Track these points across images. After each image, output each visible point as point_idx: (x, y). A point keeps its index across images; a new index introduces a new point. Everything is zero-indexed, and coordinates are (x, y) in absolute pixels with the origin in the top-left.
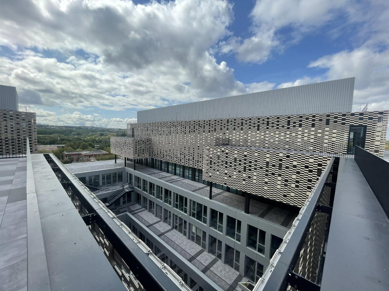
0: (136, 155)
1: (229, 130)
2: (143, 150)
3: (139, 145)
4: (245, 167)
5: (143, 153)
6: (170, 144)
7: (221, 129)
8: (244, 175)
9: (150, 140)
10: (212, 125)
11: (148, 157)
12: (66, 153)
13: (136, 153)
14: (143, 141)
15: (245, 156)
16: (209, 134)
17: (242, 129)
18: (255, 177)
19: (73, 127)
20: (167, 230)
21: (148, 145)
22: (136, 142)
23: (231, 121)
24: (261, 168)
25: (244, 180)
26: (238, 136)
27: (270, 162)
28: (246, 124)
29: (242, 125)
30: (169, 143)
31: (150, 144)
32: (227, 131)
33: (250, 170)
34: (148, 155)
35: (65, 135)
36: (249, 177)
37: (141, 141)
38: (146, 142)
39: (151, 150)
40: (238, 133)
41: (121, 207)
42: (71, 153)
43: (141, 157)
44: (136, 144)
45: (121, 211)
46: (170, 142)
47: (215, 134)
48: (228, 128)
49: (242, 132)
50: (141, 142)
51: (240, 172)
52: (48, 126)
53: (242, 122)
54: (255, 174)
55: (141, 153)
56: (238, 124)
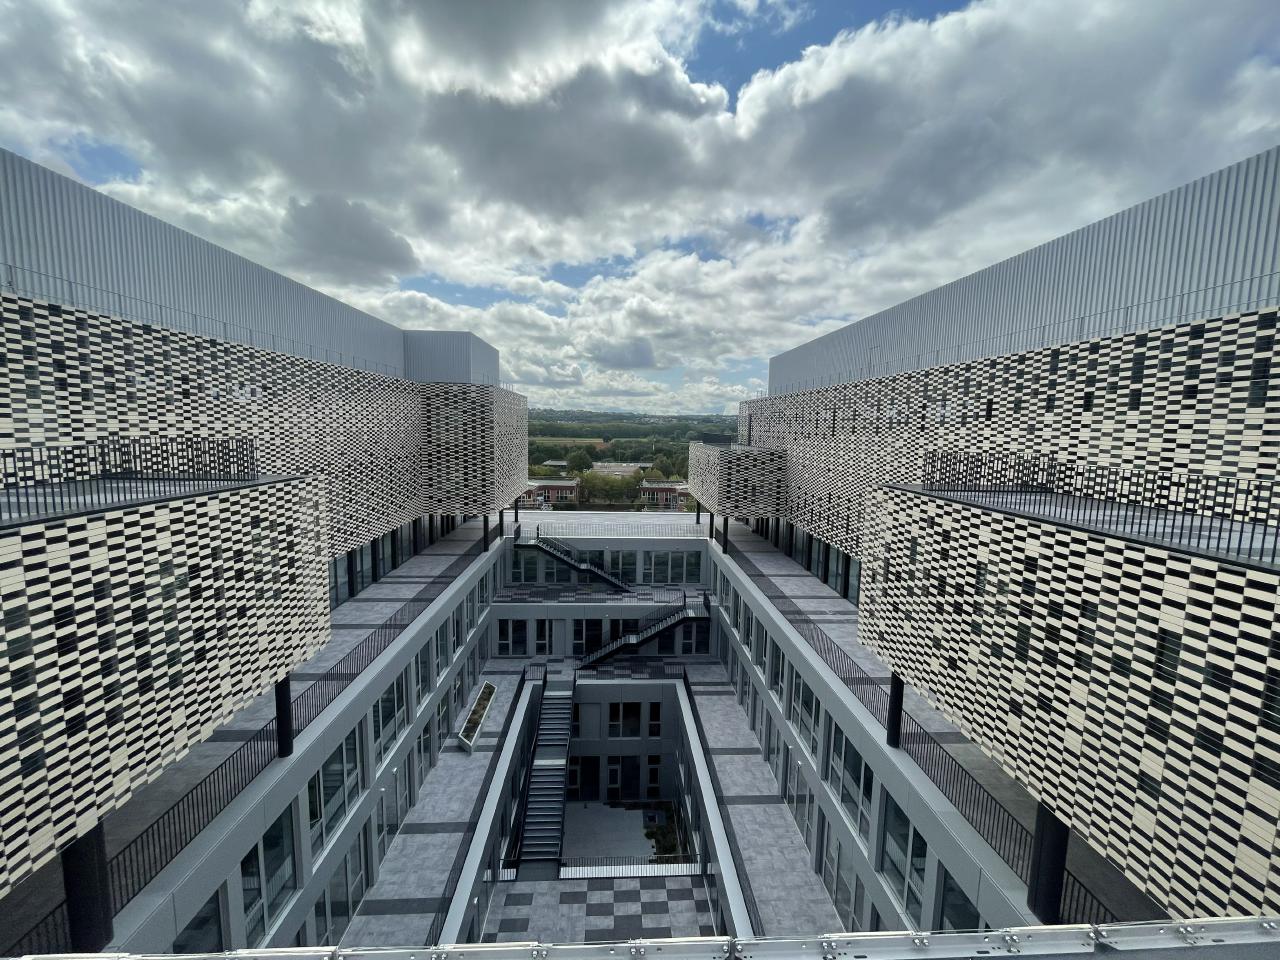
0: (728, 505)
1: (1060, 407)
2: (754, 488)
3: (738, 471)
4: (1024, 631)
5: (753, 501)
6: (831, 474)
7: (1018, 405)
8: (1018, 681)
9: (780, 457)
10: (979, 385)
11: (769, 515)
12: (645, 484)
13: (729, 498)
14: (755, 460)
15: (1031, 564)
16: (963, 431)
17: (1135, 401)
18: (1076, 716)
19: (692, 418)
20: (758, 794)
21: (771, 472)
22: (730, 462)
23: (1074, 359)
24: (1121, 666)
25: (1016, 709)
26: (1106, 443)
27: (1186, 640)
28: (1166, 365)
29: (1137, 377)
30: (829, 470)
31: (780, 469)
32: (1049, 418)
33: (1051, 658)
34: (770, 509)
35: (673, 439)
36: (1045, 704)
37: (747, 457)
38: (763, 463)
39: (780, 493)
40: (1108, 426)
41: (676, 660)
42: (655, 486)
43: (744, 511)
44: (730, 468)
45: (668, 670)
46: (831, 467)
47: (987, 432)
48: (1051, 400)
49: (1133, 417)
50: (749, 463)
51: (997, 651)
52: (645, 416)
53: (1139, 359)
54: (1079, 692)
55: (745, 498)
56: (1115, 370)
